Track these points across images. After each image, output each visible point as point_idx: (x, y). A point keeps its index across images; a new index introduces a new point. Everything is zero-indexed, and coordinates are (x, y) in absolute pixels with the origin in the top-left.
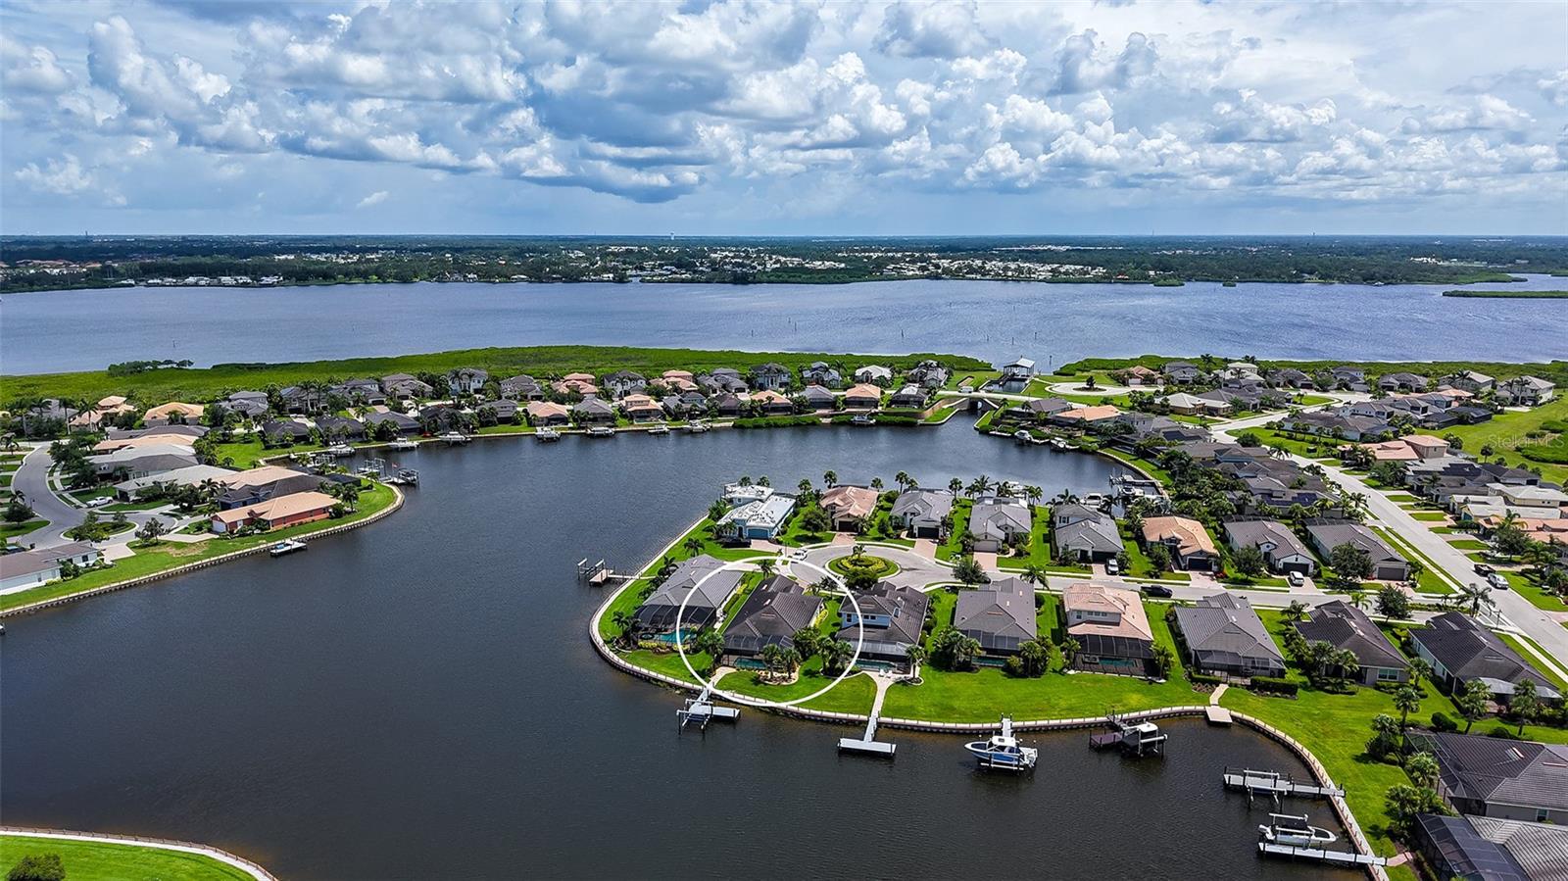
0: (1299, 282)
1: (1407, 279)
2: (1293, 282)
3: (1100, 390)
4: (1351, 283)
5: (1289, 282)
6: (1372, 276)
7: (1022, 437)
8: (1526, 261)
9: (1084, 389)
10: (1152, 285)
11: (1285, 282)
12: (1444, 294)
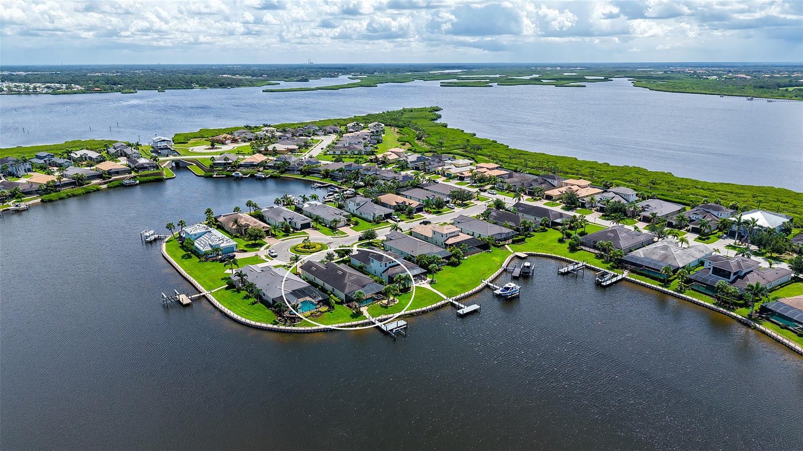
0: (191, 88)
1: (237, 85)
2: (188, 89)
3: (219, 148)
4: (215, 88)
5: (187, 89)
6: (223, 84)
7: (237, 176)
8: (266, 76)
9: (209, 149)
10: (120, 93)
11: (185, 89)
12: (263, 91)
